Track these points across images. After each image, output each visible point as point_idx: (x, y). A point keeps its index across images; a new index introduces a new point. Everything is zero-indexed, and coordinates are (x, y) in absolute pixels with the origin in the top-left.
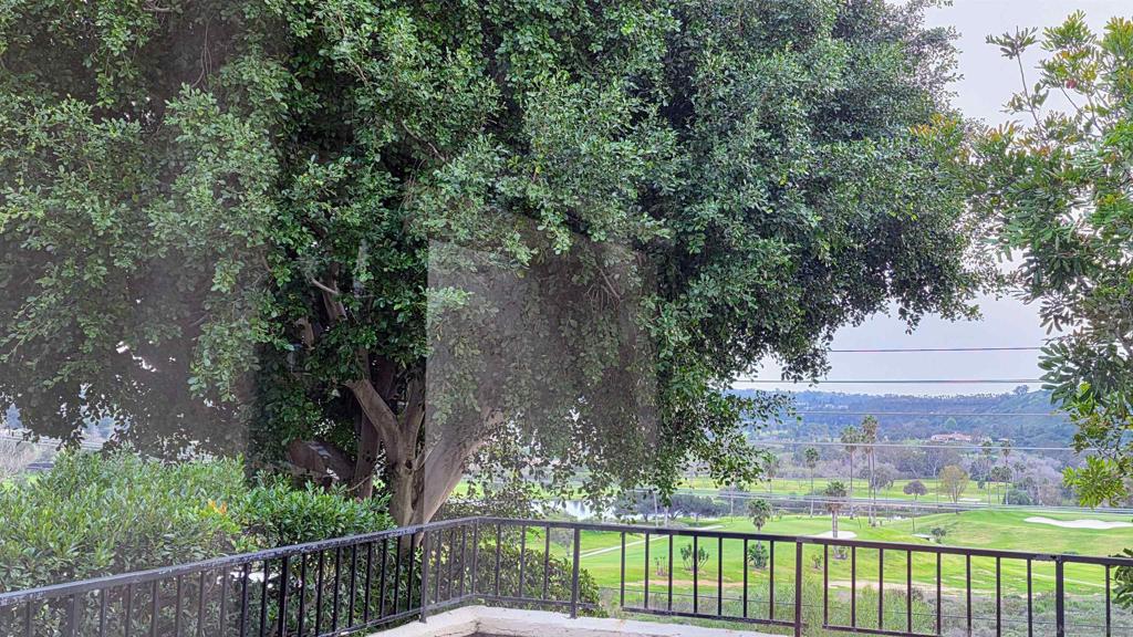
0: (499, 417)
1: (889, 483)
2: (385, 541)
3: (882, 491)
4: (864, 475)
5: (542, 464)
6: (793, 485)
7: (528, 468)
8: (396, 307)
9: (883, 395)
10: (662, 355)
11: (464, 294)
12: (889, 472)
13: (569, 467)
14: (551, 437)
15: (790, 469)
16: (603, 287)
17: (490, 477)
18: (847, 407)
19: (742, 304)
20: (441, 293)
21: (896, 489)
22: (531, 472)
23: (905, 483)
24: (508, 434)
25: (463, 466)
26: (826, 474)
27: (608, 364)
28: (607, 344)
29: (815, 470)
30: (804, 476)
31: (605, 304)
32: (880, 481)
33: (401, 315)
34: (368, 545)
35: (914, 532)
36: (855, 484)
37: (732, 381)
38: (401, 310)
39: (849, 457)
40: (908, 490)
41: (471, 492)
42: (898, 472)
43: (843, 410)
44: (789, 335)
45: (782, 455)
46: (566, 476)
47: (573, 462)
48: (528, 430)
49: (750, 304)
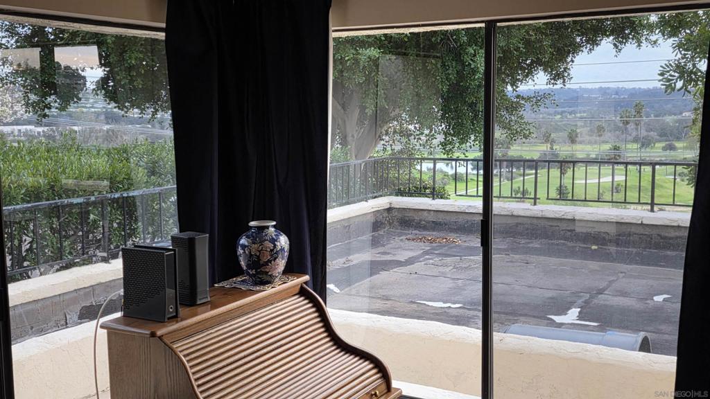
0: (397, 111)
1: (653, 145)
2: (348, 166)
3: (648, 150)
4: (636, 140)
5: (420, 134)
6: (588, 148)
7: (413, 137)
8: (346, 58)
9: (651, 88)
10: (476, 77)
11: (379, 51)
12: (652, 138)
13: (433, 135)
14: (424, 119)
15: (588, 138)
16: (449, 42)
17: (394, 142)
18: (626, 97)
19: (517, 49)
20: (368, 51)
21: (657, 148)
22: (415, 139)
23: (663, 144)
24: (402, 120)
25: (380, 137)
26: (610, 141)
27: (451, 82)
28: (450, 72)
29: (602, 138)
30: (596, 143)
31: (450, 51)
32: (646, 143)
33: (349, 62)
34: (342, 167)
35: (667, 175)
36: (629, 146)
37: (517, 87)
38: (348, 60)
39: (626, 129)
40: (664, 149)
41: (385, 150)
42: (658, 137)
43: (624, 98)
44: (548, 62)
45: (582, 129)
46: (432, 139)
47: (435, 132)
48: (412, 117)
49: (521, 49)
